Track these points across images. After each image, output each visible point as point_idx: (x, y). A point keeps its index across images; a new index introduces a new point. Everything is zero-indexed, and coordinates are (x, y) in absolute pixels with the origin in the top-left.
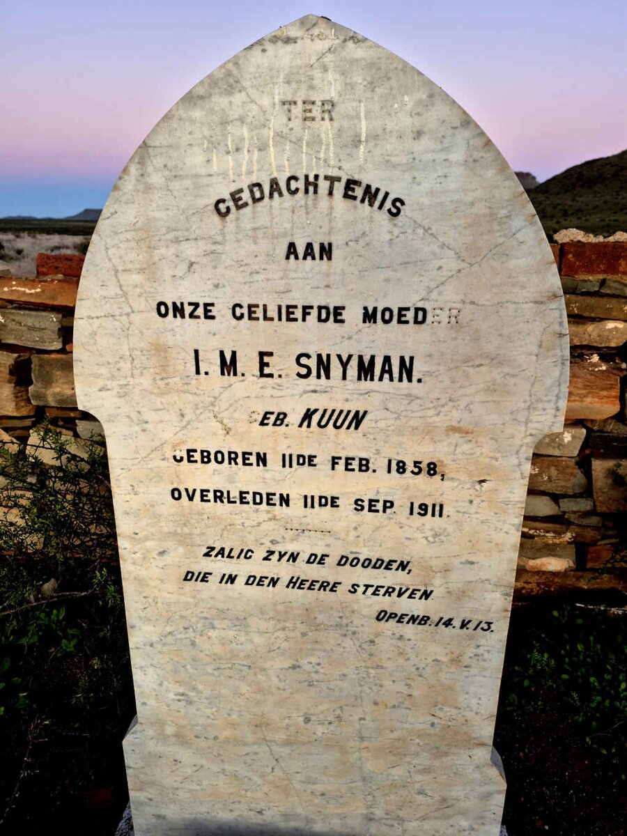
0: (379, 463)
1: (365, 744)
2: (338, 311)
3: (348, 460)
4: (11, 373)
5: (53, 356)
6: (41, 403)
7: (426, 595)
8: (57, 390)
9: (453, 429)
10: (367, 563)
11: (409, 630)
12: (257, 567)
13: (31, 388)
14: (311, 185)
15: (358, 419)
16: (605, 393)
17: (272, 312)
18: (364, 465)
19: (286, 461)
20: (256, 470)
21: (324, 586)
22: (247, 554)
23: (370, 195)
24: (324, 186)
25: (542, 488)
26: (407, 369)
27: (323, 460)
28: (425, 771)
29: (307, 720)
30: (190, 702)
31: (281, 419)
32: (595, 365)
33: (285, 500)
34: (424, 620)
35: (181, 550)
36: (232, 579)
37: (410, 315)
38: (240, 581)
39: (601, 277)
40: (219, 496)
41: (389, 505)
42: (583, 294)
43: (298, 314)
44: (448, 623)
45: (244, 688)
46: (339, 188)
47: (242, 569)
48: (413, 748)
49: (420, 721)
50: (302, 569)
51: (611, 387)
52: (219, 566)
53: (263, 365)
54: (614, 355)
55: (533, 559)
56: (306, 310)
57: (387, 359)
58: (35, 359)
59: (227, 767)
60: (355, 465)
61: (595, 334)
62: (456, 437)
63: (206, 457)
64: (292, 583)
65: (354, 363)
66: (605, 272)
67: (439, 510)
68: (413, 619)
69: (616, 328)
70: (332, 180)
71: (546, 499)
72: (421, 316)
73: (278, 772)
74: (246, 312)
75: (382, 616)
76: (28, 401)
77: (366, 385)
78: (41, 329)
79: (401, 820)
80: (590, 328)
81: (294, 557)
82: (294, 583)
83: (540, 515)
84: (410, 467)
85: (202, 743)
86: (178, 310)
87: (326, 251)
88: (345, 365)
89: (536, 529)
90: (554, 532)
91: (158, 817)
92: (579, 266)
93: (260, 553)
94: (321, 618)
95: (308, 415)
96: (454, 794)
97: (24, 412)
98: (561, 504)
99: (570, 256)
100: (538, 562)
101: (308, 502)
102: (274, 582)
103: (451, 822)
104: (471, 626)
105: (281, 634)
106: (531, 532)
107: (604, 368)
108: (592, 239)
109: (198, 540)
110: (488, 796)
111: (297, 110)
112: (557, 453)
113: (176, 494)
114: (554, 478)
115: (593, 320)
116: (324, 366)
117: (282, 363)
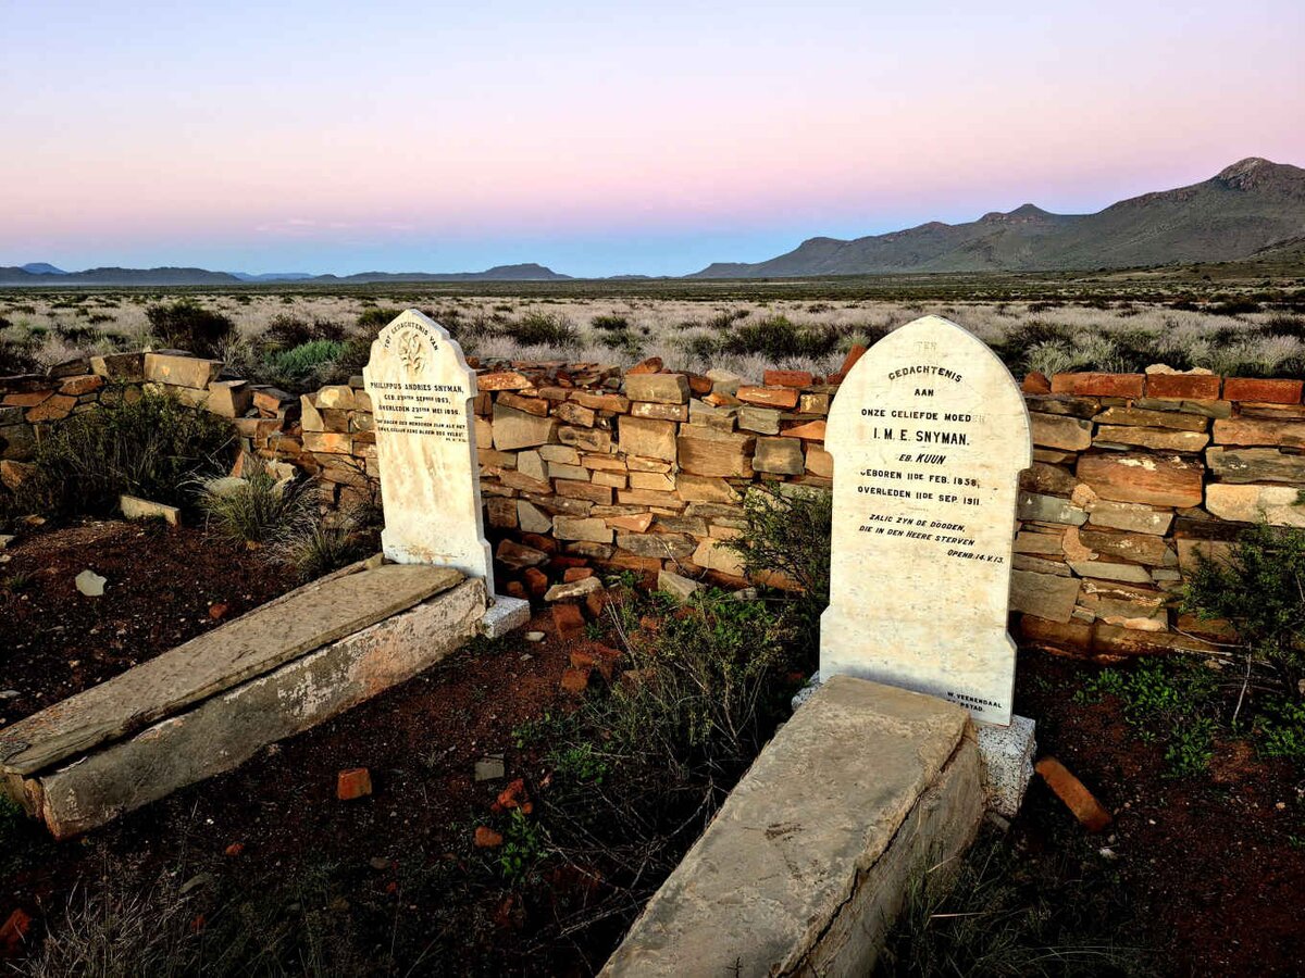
0: (950, 479)
1: (942, 623)
2: (935, 415)
3: (937, 478)
4: (743, 448)
5: (772, 438)
6: (759, 469)
7: (971, 543)
8: (771, 461)
9: (982, 466)
10: (944, 526)
11: (964, 560)
12: (894, 526)
13: (754, 459)
14: (926, 369)
15: (942, 460)
16: (1187, 487)
17: (908, 415)
18: (944, 480)
19: (910, 476)
20: (897, 480)
21: (924, 536)
22: (889, 519)
23: (948, 373)
24: (931, 370)
25: (1136, 559)
26: (963, 439)
27: (926, 477)
28: (972, 641)
29: (913, 608)
30: (856, 594)
31: (909, 458)
32: (1176, 464)
33: (908, 494)
34: (971, 556)
35: (860, 516)
36: (882, 531)
37: (964, 418)
38: (885, 532)
39: (1180, 399)
40: (879, 491)
41: (954, 499)
42: (1166, 411)
43: (919, 415)
44: (982, 558)
45: (883, 588)
46: (937, 371)
47: (886, 526)
48: (966, 628)
49: (970, 612)
50: (914, 528)
51: (1193, 483)
52: (876, 524)
53: (903, 435)
54: (1194, 458)
55: (1130, 618)
56: (922, 414)
57: (955, 435)
58: (759, 440)
59: (871, 633)
60: (940, 479)
61: (1176, 441)
62: (984, 469)
63: (875, 473)
64: (909, 534)
65: (941, 435)
66: (1180, 396)
67: (977, 502)
68: (965, 555)
69: (1193, 437)
70: (934, 368)
71: (1140, 569)
72: (968, 419)
73: (897, 638)
74: (896, 414)
75: (951, 553)
76: (751, 467)
77: (945, 445)
78: (767, 421)
79: (960, 672)
80: (1172, 436)
81: (911, 522)
82: (911, 534)
83: (1134, 581)
84: (964, 481)
85: (860, 618)
86: (870, 413)
87: (931, 393)
88: (937, 437)
89: (1131, 592)
90: (1147, 596)
91: (833, 662)
92: (1160, 392)
93: (895, 519)
94: (922, 552)
95: (920, 457)
96: (986, 656)
97: (746, 475)
98: (1153, 574)
99: (1153, 384)
100: (1134, 621)
101: (918, 496)
102: (901, 533)
103: (986, 674)
104: (993, 559)
105: (903, 560)
106: (1127, 595)
107: (1185, 467)
108: (1173, 372)
109: (867, 511)
110: (1004, 659)
111: (923, 345)
112: (1147, 531)
113: (860, 489)
114: (1146, 551)
115: (1175, 431)
116: (928, 436)
117: (911, 435)
